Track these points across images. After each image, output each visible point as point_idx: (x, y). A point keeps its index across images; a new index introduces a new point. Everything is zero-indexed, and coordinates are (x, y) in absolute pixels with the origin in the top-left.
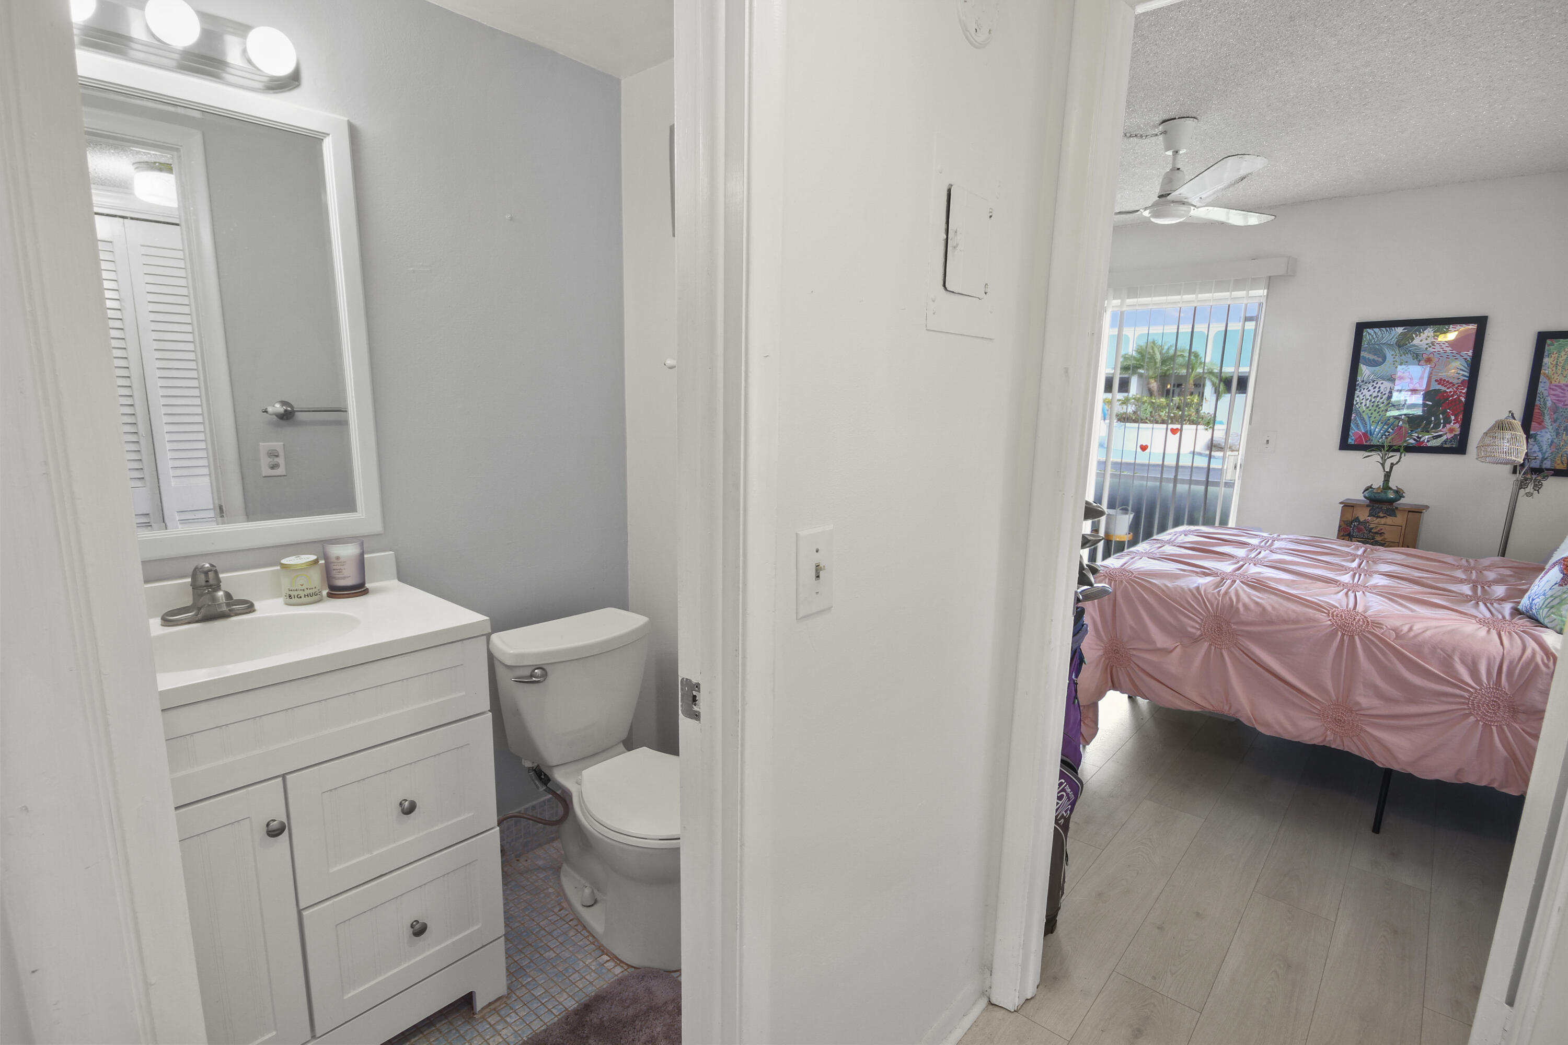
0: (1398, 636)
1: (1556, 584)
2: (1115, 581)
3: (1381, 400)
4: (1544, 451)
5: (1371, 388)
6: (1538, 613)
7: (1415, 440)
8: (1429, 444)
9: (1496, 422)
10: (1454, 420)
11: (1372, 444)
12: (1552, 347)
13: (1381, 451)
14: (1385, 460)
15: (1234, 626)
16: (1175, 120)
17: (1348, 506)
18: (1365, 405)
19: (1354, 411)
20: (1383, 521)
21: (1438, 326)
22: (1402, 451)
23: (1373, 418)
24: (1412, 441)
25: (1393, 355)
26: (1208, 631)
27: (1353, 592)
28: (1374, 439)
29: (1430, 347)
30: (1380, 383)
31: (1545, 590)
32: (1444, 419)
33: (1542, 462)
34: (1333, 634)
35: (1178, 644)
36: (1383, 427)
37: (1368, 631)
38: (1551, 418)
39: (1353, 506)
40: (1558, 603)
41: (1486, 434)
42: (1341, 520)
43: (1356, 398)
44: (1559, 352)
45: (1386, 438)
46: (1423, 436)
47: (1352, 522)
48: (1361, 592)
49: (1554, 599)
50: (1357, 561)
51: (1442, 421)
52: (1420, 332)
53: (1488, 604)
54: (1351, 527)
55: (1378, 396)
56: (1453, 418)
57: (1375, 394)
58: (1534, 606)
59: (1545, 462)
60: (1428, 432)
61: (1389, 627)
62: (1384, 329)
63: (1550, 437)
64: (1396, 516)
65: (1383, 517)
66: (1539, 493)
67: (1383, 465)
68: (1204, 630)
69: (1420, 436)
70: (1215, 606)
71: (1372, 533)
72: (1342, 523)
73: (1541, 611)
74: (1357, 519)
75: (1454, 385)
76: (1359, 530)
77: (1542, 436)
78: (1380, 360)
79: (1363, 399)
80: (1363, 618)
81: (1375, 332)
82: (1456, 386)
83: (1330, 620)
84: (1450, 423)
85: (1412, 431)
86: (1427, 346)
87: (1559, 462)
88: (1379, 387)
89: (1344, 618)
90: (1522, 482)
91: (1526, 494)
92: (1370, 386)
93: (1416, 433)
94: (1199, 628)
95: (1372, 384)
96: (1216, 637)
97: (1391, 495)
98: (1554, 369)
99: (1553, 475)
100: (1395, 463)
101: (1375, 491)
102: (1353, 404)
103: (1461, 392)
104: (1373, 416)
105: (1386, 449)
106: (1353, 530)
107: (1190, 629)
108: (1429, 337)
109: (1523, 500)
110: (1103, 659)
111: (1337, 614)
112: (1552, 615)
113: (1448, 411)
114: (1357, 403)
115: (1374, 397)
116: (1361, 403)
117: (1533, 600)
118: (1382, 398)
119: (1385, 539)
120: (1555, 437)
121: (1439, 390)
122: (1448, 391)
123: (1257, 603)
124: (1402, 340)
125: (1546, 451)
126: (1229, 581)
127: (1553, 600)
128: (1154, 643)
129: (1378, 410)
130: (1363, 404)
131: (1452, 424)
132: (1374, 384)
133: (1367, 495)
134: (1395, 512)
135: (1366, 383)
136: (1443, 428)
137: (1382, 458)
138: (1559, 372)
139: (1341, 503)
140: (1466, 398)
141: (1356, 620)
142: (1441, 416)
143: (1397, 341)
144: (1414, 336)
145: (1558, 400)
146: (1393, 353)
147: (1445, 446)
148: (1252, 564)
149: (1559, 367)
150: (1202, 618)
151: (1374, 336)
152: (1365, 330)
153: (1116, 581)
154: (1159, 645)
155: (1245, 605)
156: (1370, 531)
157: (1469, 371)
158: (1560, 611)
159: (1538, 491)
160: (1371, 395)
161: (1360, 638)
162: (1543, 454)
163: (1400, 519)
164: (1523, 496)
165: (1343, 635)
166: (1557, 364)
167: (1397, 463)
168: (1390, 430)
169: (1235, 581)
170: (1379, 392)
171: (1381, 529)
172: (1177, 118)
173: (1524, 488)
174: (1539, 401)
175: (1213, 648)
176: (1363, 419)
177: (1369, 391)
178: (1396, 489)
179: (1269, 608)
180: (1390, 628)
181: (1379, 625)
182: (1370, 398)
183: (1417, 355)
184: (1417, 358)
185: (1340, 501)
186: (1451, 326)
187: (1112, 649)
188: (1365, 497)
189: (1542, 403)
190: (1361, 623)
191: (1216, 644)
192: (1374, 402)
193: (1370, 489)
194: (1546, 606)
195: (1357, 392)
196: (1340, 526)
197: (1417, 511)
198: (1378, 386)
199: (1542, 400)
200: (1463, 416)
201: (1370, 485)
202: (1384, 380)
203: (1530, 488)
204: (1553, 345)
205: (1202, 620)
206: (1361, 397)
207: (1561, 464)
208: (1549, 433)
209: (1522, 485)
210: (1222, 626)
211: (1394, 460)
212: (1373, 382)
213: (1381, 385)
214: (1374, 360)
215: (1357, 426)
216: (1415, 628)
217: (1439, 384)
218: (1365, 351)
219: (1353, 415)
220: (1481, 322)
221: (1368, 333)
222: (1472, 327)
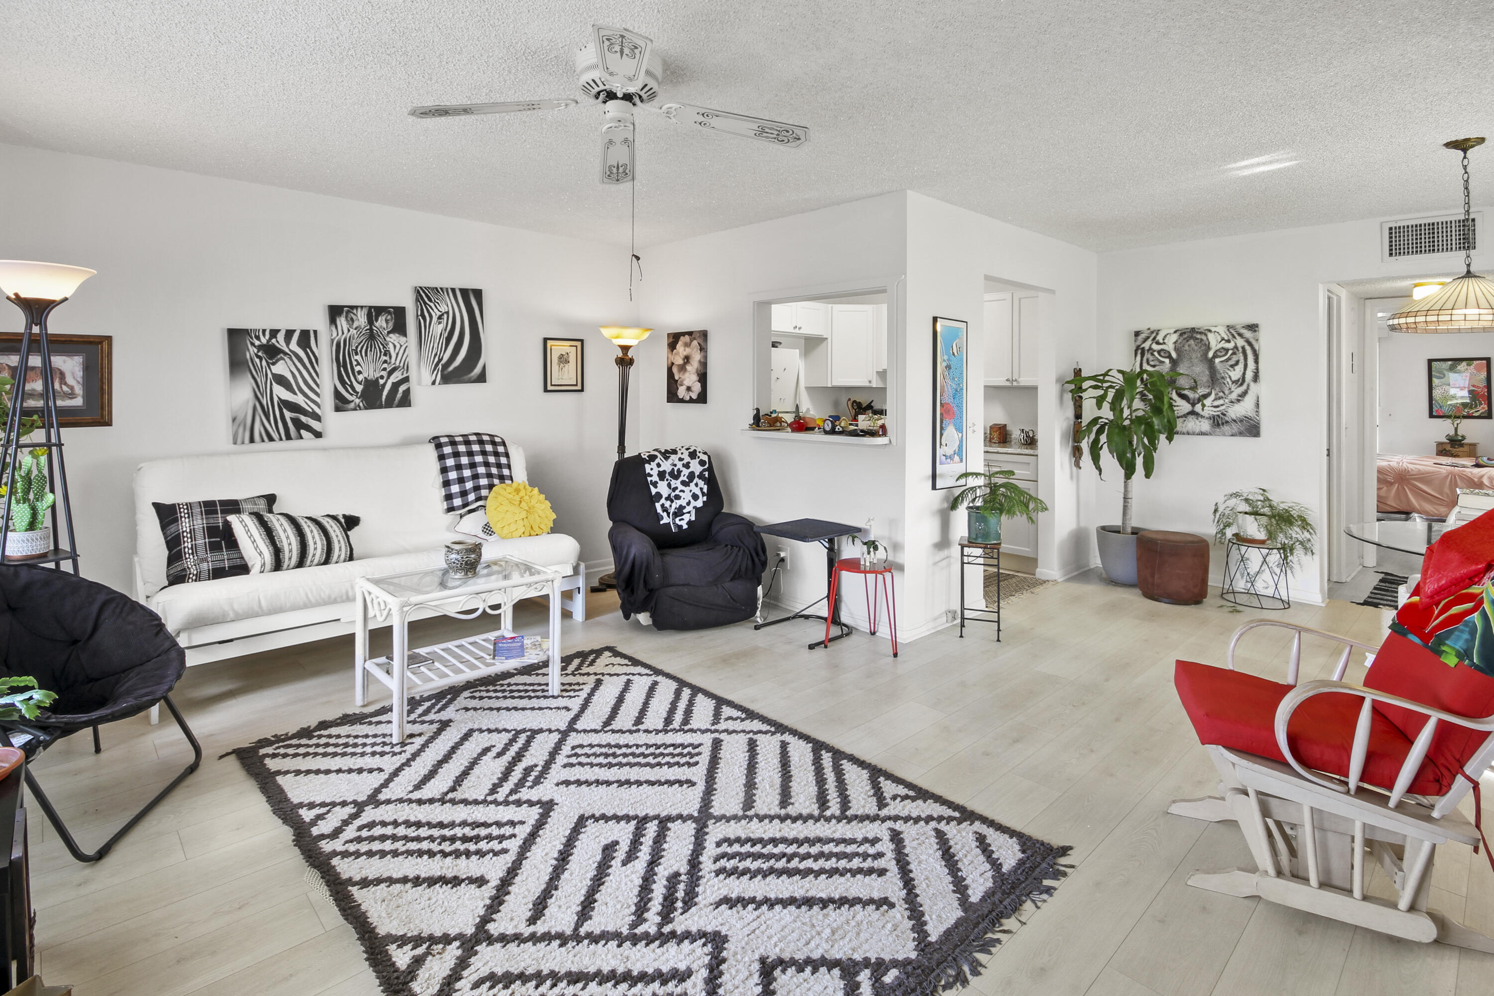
3: (1447, 396)
7: (1467, 413)
8: (1474, 415)
11: (1445, 415)
13: (1451, 419)
14: (1454, 422)
17: (1439, 442)
19: (1433, 400)
21: (1467, 361)
22: (1461, 418)
24: (1465, 414)
28: (1446, 413)
30: (1444, 387)
36: (1450, 407)
39: (1442, 442)
43: (1433, 394)
45: (1452, 413)
46: (1470, 411)
47: (1442, 449)
51: (1478, 404)
52: (1459, 364)
54: (1442, 451)
55: (1445, 393)
56: (1483, 402)
60: (1473, 409)
62: (1441, 362)
65: (1457, 446)
67: (1453, 425)
72: (1438, 448)
74: (1444, 447)
76: (1447, 452)
78: (1443, 376)
81: (1437, 364)
82: (1482, 388)
85: (1464, 409)
86: (1464, 370)
88: (1445, 389)
92: (1439, 389)
93: (1467, 410)
97: (1460, 438)
100: (1458, 424)
101: (1451, 437)
102: (1432, 397)
103: (1485, 391)
104: (1444, 402)
105: (1453, 418)
108: (1464, 366)
113: (1480, 399)
114: (1434, 397)
115: (1443, 394)
116: (1436, 397)
118: (1447, 394)
119: (1459, 453)
121: (1474, 390)
122: (1478, 390)
124: (1452, 367)
129: (1445, 400)
130: (1438, 397)
131: (1483, 405)
135: (1437, 388)
137: (1452, 422)
140: (1488, 394)
142: (1477, 402)
143: (1449, 367)
144: (1457, 365)
146: (1448, 373)
147: (1481, 415)
152: (1432, 363)
156: (1451, 451)
157: (1486, 382)
163: (1466, 447)
167: (1460, 424)
168: (1454, 409)
170: (1445, 391)
171: (1457, 450)
176: (1438, 404)
177: (1439, 391)
178: (1461, 435)
182: (1440, 394)
183: (1460, 374)
184: (1461, 376)
185: (1435, 442)
186: (1474, 361)
188: (1447, 439)
192: (1443, 397)
193: (1449, 436)
195: (1433, 392)
196: (1437, 450)
197: (1474, 443)
200: (1488, 402)
201: (1448, 434)
202: (1446, 385)
206: (1436, 394)
211: (1458, 422)
212: (1441, 387)
214: (1439, 376)
215: (1436, 407)
217: (1473, 387)
218: (1434, 372)
219: (1433, 402)
220: (1488, 360)
221: (1434, 364)
222: (1485, 362)
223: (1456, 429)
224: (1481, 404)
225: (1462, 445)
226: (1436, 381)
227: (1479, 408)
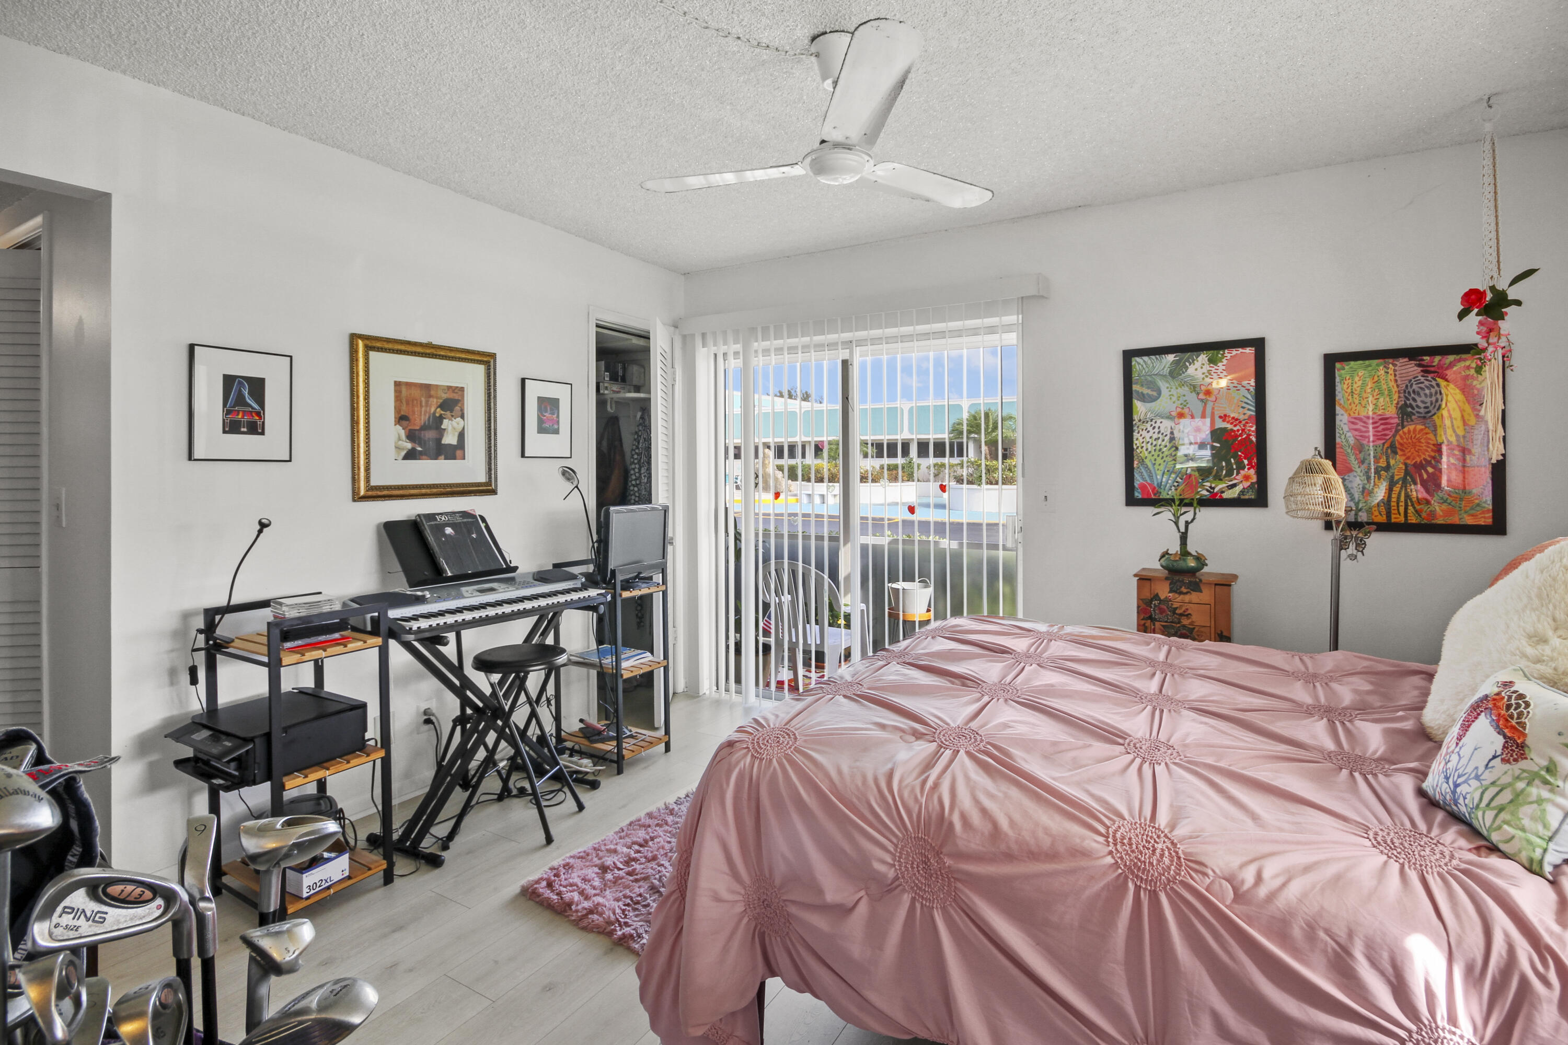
0: (1239, 897)
1: (1494, 757)
2: (760, 759)
3: (1163, 443)
4: (1357, 500)
5: (1150, 429)
6: (1473, 815)
7: (1208, 491)
8: (1225, 496)
9: (1302, 462)
10: (1248, 465)
11: (1161, 497)
12: (1343, 372)
13: (1172, 506)
14: (1178, 518)
15: (948, 862)
16: (826, 35)
17: (1144, 579)
18: (1147, 450)
19: (1135, 457)
20: (1187, 598)
21: (1212, 352)
22: (1195, 505)
23: (1157, 464)
24: (1205, 493)
25: (1168, 388)
26: (907, 870)
27: (1150, 763)
28: (1162, 491)
29: (1207, 376)
30: (1158, 422)
31: (1477, 768)
32: (1236, 463)
33: (1356, 515)
34: (1119, 888)
35: (862, 893)
36: (1170, 476)
37: (1182, 882)
38: (1357, 459)
39: (1150, 580)
40: (1511, 801)
41: (1292, 479)
42: (1139, 599)
43: (1135, 442)
44: (1352, 377)
45: (1176, 490)
46: (1217, 486)
47: (1151, 600)
48: (1163, 764)
49: (1501, 791)
50: (1158, 677)
51: (1234, 467)
52: (1193, 360)
53: (1370, 777)
54: (1151, 607)
55: (1159, 438)
56: (1246, 462)
57: (1155, 436)
58: (1461, 798)
59: (1360, 514)
60: (1221, 480)
61: (1218, 871)
62: (1153, 357)
63: (1360, 482)
64: (1201, 591)
65: (1186, 593)
66: (1363, 555)
67: (1176, 523)
68: (900, 866)
69: (1213, 485)
70: (915, 816)
71: (1177, 614)
72: (1141, 602)
73: (1480, 814)
74: (1156, 597)
75: (1240, 422)
76: (1162, 611)
77: (1351, 481)
78: (1155, 394)
79: (1143, 442)
80: (1169, 845)
81: (1144, 361)
82: (1244, 422)
83: (1111, 853)
84: (1243, 468)
85: (1202, 480)
86: (1203, 376)
87: (1376, 513)
88: (1159, 427)
89: (1134, 847)
90: (1341, 541)
91: (1349, 556)
92: (1148, 425)
93: (1207, 481)
94: (892, 862)
95: (1150, 423)
96: (922, 883)
97: (1192, 563)
98: (1350, 397)
99: (1377, 530)
100: (1190, 521)
101: (1172, 558)
102: (1133, 448)
103: (1249, 430)
104: (1157, 462)
105: (1177, 503)
106: (1154, 610)
107: (877, 866)
108: (1203, 364)
109: (1346, 565)
110: (745, 920)
111: (1123, 838)
112: (1506, 827)
113: (1240, 453)
114: (1138, 448)
115: (1155, 440)
116: (1142, 447)
117: (1456, 786)
118: (1163, 440)
119: (1193, 622)
120: (1366, 482)
121: (1225, 428)
122: (1235, 429)
123: (984, 812)
124: (1175, 369)
125: (1359, 501)
126: (948, 751)
127: (1497, 794)
128: (820, 892)
129: (1161, 455)
130: (1144, 449)
131: (1246, 470)
132: (1153, 423)
133: (1164, 564)
134: (1199, 587)
135: (1143, 422)
136: (1237, 475)
137: (1174, 515)
138: (1357, 402)
139: (1135, 575)
140: (1257, 438)
141: (1158, 852)
142: (1232, 461)
143: (1170, 371)
144: (1187, 364)
145: (1361, 436)
146: (1168, 385)
147: (1242, 497)
148: (1001, 700)
149: (1355, 396)
150: (895, 840)
151: (1145, 366)
152: (1133, 359)
153: (762, 760)
154: (831, 897)
155: (964, 818)
156: (1174, 613)
157: (1254, 405)
158: (1519, 819)
159: (1362, 552)
160: (1151, 437)
161: (1167, 895)
162: (1357, 504)
163: (1206, 595)
164: (1345, 560)
165: (1138, 889)
166: (1352, 392)
167: (1192, 521)
168: (1178, 479)
169: (958, 751)
170: (1159, 432)
171: (1187, 609)
172: (828, 31)
173: (1345, 549)
174: (1340, 437)
175: (918, 905)
176: (1147, 467)
177: (1148, 432)
178: (1196, 554)
179: (1004, 823)
180: (1221, 875)
181: (1198, 866)
182: (1150, 440)
183: (1194, 387)
184: (1195, 391)
185: (1134, 573)
186: (1226, 351)
187: (759, 899)
188: (1162, 566)
189: (1344, 441)
190: (1166, 861)
191: (923, 898)
192: (1155, 446)
193: (1167, 556)
194: (1488, 805)
195: (1135, 434)
196: (1138, 607)
197: (1225, 584)
198: (1157, 425)
199: (1343, 437)
200: (1257, 460)
201: (1165, 550)
202: (1162, 418)
203: (1352, 549)
204: (1344, 369)
205: (896, 846)
206: (1140, 438)
207: (1380, 516)
208: (1358, 478)
209: (1342, 544)
210: (929, 860)
211: (1189, 517)
212: (1151, 420)
213: (1161, 425)
214: (1148, 394)
215: (1142, 475)
216: (1266, 875)
217: (1224, 421)
218: (1136, 383)
219: (1136, 462)
220: (1259, 345)
221: (1137, 362)
222: (1250, 351)
223: (1184, 538)
224: (1241, 467)
225: (1196, 587)
226: (1140, 408)
227: (1237, 478)
